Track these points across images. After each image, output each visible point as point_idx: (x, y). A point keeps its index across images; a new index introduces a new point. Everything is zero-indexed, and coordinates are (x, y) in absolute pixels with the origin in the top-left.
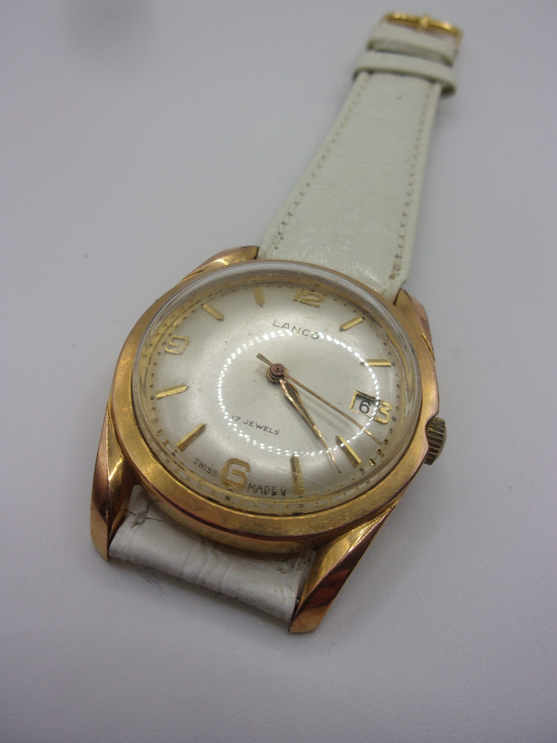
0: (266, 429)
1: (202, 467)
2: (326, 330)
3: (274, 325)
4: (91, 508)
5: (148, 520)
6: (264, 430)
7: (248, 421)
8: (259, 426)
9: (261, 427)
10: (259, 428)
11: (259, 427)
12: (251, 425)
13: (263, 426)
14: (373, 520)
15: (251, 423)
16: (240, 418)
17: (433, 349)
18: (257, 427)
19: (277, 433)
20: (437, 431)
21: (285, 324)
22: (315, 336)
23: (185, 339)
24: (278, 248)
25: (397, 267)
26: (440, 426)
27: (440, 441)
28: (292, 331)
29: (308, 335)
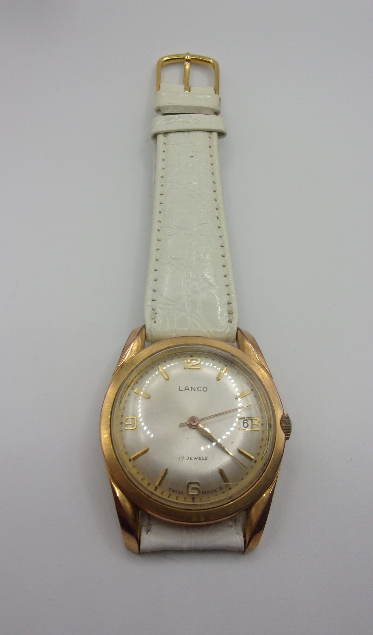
0: (200, 459)
1: (174, 492)
2: (210, 383)
3: (180, 390)
4: (123, 534)
5: (152, 526)
6: (199, 459)
8: (196, 458)
9: (197, 458)
10: (196, 459)
12: (191, 459)
14: (270, 488)
16: (183, 457)
17: (269, 371)
19: (206, 459)
20: (287, 425)
21: (186, 388)
22: (205, 389)
23: (133, 418)
24: (157, 322)
25: (231, 312)
26: (287, 421)
27: (290, 429)
28: (191, 390)
29: (201, 390)
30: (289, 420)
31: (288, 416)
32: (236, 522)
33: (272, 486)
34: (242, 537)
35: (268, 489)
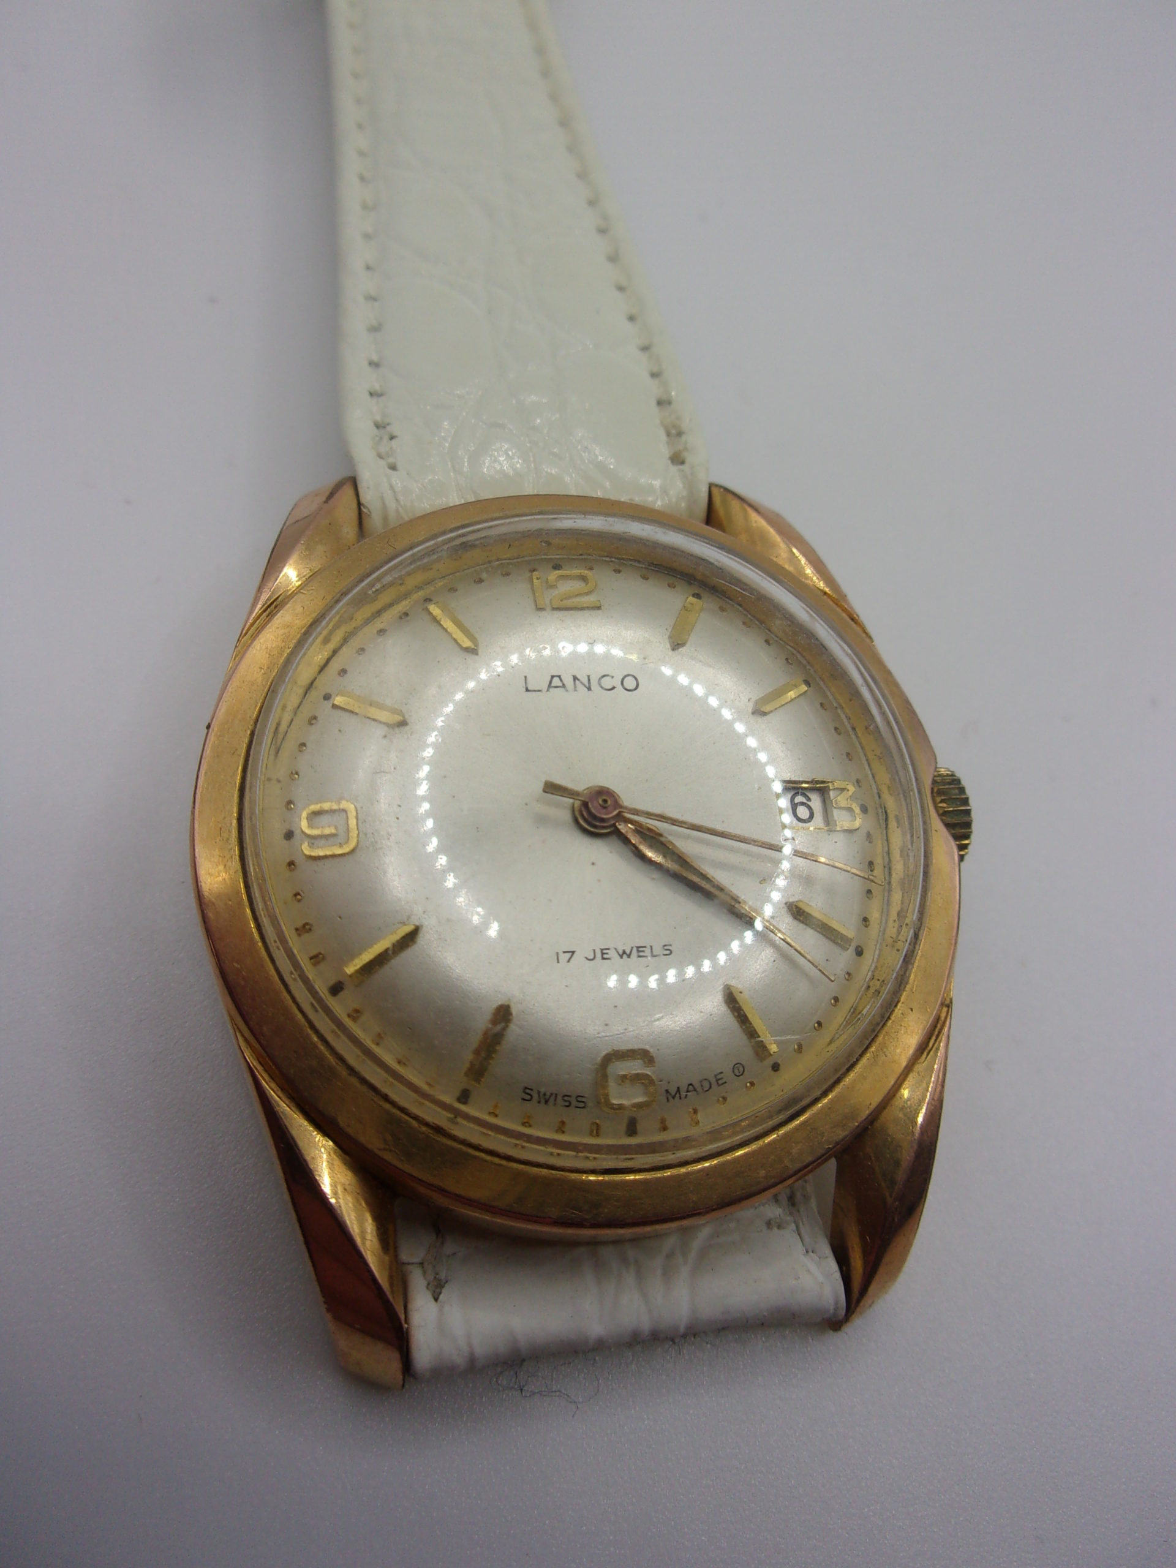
0: (642, 951)
1: (547, 1101)
3: (527, 690)
5: (453, 1261)
6: (638, 957)
7: (594, 950)
8: (624, 952)
9: (628, 952)
10: (625, 956)
11: (623, 954)
12: (605, 956)
13: (632, 948)
15: (603, 954)
16: (573, 952)
18: (621, 957)
19: (669, 952)
20: (954, 806)
21: (553, 680)
22: (630, 683)
23: (341, 807)
24: (399, 466)
25: (673, 432)
26: (957, 791)
27: (968, 825)
28: (575, 690)
29: (613, 688)
30: (962, 790)
31: (953, 775)
32: (793, 1205)
33: (936, 1040)
34: (832, 1265)
35: (924, 1056)
